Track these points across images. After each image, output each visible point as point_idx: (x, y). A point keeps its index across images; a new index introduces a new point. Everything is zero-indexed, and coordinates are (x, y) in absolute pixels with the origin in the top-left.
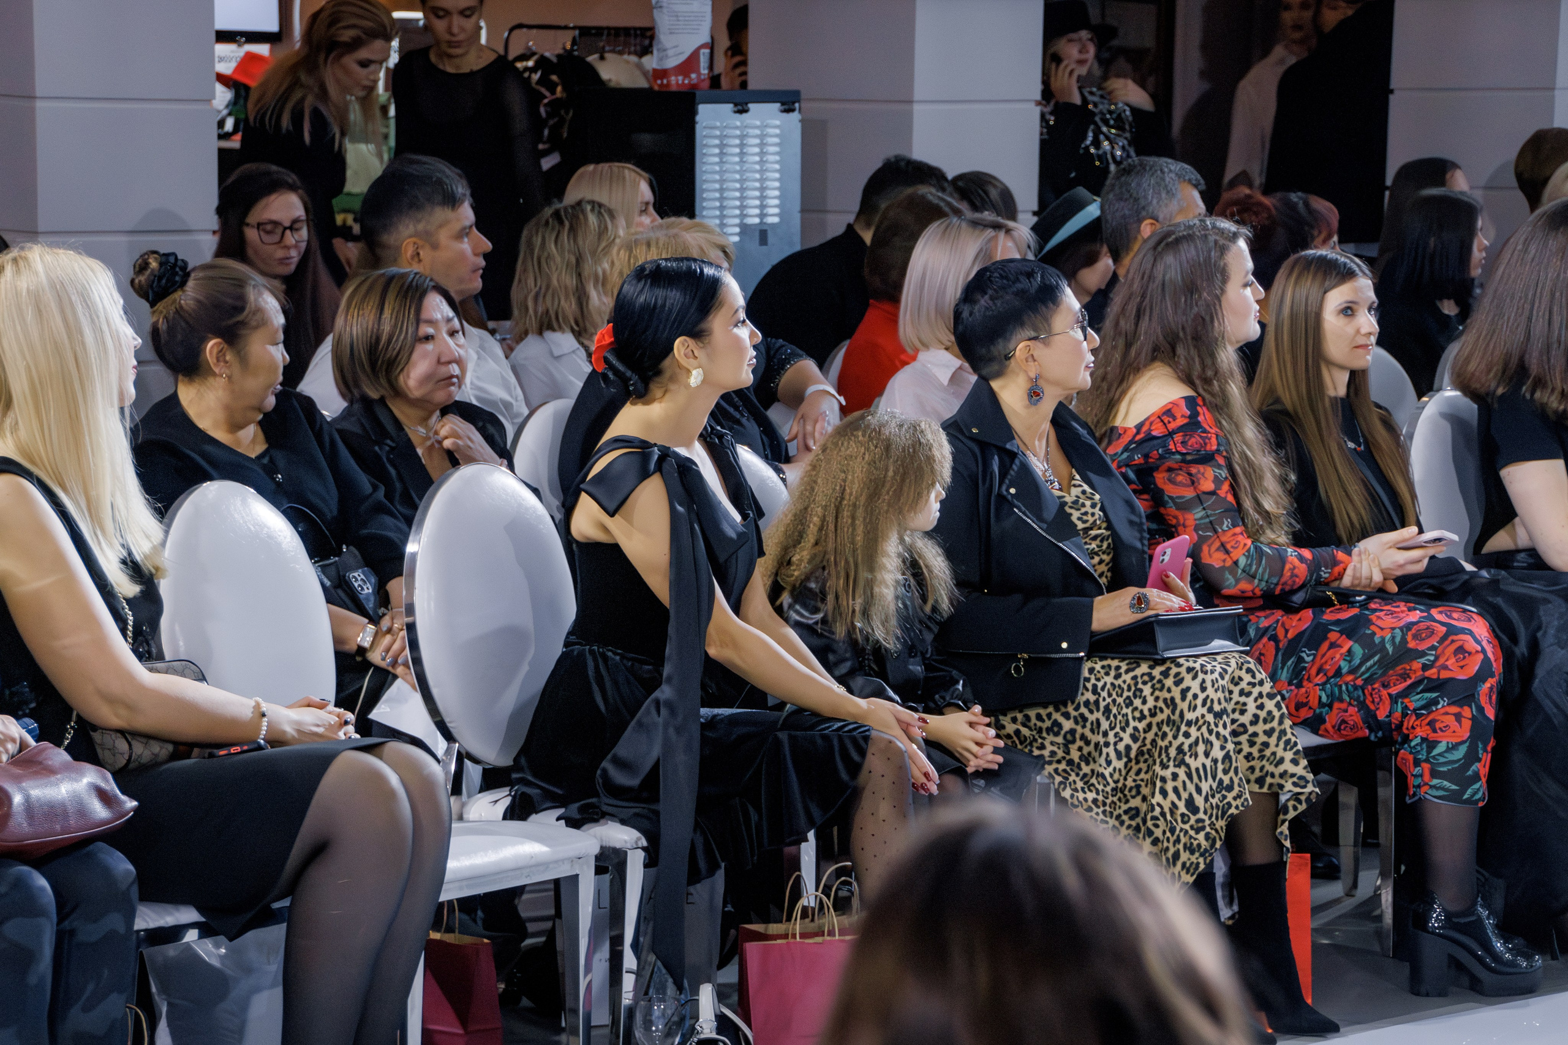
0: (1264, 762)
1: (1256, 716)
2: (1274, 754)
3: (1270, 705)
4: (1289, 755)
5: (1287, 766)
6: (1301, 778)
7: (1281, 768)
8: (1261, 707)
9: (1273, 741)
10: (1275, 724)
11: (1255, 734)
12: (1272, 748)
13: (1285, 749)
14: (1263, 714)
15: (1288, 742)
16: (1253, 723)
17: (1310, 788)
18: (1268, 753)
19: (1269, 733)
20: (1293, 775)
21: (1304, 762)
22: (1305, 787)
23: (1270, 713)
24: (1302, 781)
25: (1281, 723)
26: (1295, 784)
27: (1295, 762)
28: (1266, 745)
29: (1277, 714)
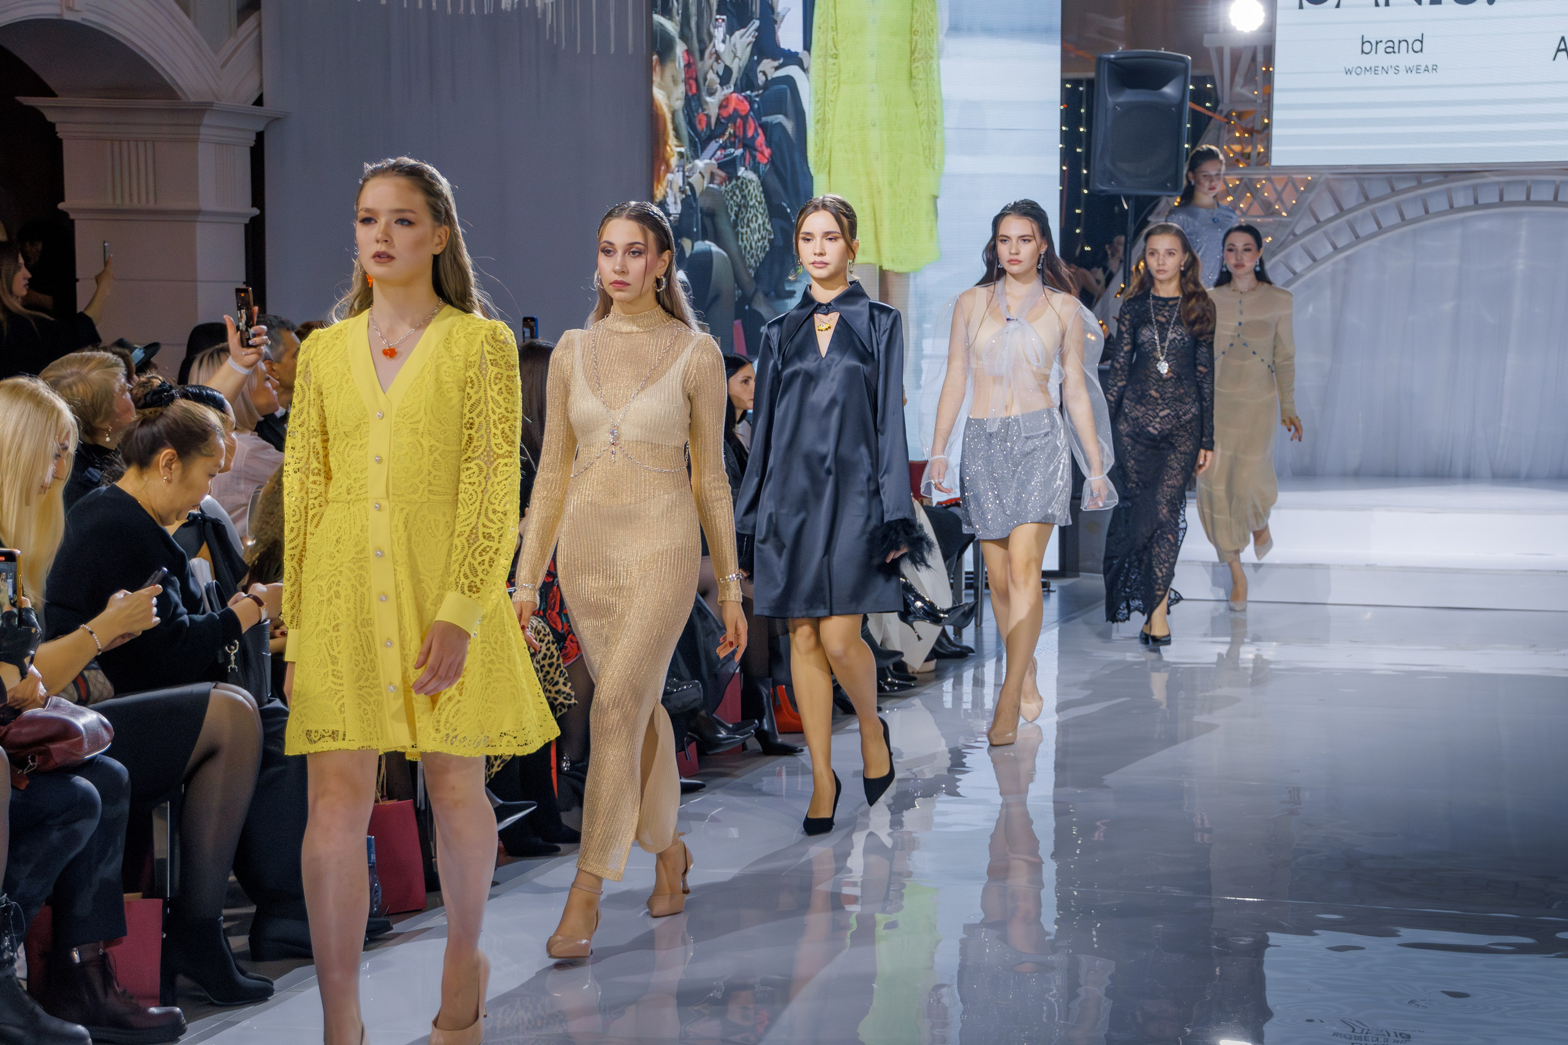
0: (546, 683)
1: (545, 655)
2: (552, 678)
3: (553, 648)
4: (562, 680)
5: (561, 686)
6: (569, 694)
7: (557, 688)
8: (548, 649)
9: (552, 670)
10: (554, 660)
11: (543, 666)
12: (551, 675)
13: (560, 676)
14: (549, 654)
15: (561, 672)
16: (543, 659)
17: (573, 701)
18: (548, 677)
19: (551, 665)
20: (564, 693)
21: (569, 684)
22: (570, 700)
23: (552, 653)
24: (568, 697)
25: (558, 659)
26: (565, 698)
27: (565, 684)
28: (548, 673)
29: (556, 654)
